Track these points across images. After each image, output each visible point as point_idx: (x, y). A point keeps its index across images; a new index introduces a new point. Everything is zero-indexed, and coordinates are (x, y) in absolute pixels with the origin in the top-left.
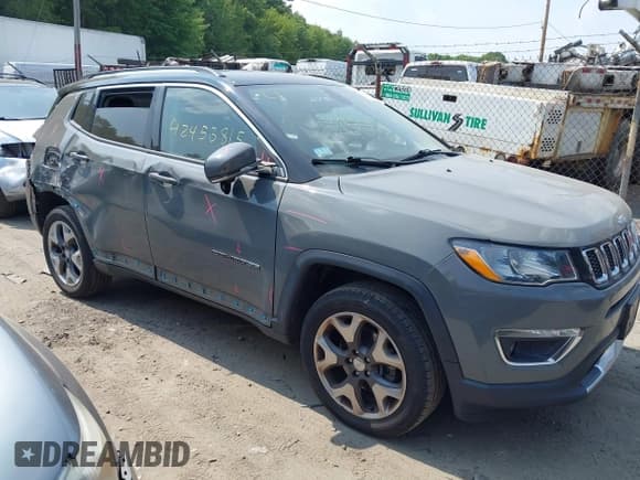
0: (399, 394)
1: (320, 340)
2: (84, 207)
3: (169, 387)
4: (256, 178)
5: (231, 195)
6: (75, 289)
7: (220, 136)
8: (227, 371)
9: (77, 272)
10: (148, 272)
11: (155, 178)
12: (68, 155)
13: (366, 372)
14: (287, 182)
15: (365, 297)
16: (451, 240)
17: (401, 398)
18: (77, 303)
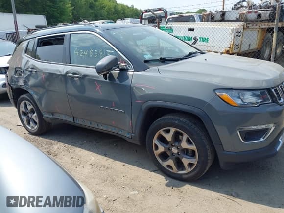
0: (195, 161)
1: (155, 141)
2: (36, 93)
3: (87, 170)
4: (119, 71)
5: (108, 80)
6: (35, 131)
7: (99, 54)
8: (112, 160)
9: (35, 123)
10: (70, 120)
11: (70, 76)
12: (26, 70)
13: (178, 153)
14: (134, 71)
15: (176, 120)
16: (215, 90)
17: (196, 163)
18: (37, 137)
